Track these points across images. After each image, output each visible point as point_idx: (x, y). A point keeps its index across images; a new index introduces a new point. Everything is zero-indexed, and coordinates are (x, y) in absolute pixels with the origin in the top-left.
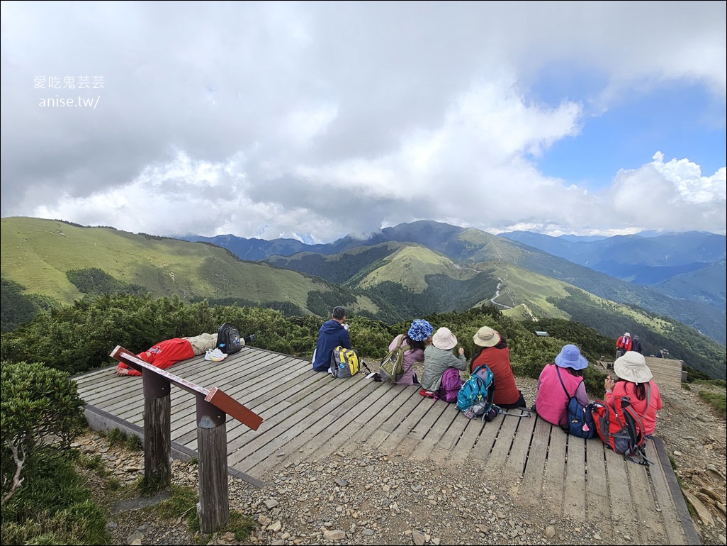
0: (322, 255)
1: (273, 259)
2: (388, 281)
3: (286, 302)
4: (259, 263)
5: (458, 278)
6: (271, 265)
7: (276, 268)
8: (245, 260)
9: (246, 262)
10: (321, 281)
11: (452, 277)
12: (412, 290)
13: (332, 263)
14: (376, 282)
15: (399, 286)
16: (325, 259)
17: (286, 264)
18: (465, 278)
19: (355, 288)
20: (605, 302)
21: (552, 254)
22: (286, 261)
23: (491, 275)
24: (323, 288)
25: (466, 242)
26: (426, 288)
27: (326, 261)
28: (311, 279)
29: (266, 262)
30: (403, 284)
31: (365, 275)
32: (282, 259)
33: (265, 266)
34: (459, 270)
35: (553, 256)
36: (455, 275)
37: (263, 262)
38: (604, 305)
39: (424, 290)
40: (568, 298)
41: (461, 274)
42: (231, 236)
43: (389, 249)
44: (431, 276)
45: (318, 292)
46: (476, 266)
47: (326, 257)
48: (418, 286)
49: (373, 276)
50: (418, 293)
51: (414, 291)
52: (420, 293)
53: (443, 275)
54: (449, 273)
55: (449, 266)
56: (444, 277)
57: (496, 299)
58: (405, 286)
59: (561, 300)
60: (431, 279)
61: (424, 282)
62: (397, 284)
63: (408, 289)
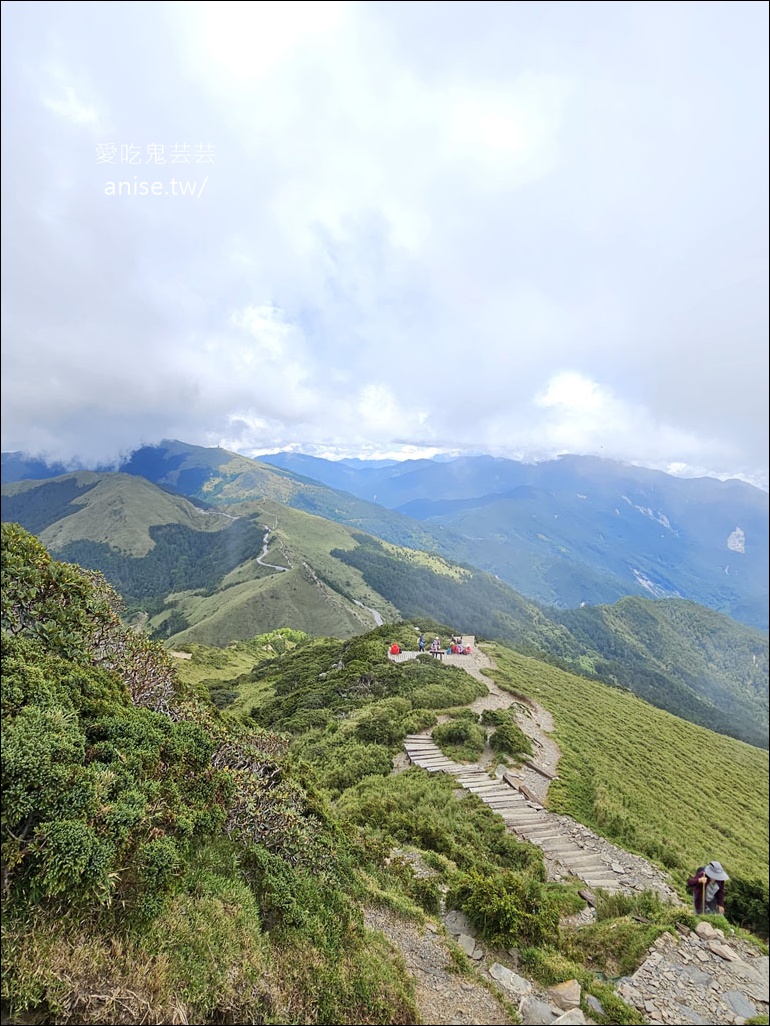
2: (82, 541)
5: (203, 528)
11: (193, 528)
12: (128, 553)
14: (60, 542)
15: (105, 548)
18: (214, 529)
20: (400, 550)
21: (333, 486)
23: (255, 522)
26: (152, 549)
30: (112, 544)
34: (204, 517)
35: (334, 490)
36: (199, 525)
38: (399, 554)
39: (150, 551)
40: (357, 549)
41: (207, 522)
43: (80, 484)
44: (159, 528)
46: (229, 510)
48: (138, 545)
49: (52, 533)
50: (139, 557)
51: (131, 555)
52: (143, 556)
53: (178, 526)
54: (188, 522)
55: (188, 510)
56: (180, 528)
57: (264, 558)
58: (114, 547)
59: (350, 552)
60: (160, 533)
61: (149, 539)
62: (101, 544)
63: (120, 551)
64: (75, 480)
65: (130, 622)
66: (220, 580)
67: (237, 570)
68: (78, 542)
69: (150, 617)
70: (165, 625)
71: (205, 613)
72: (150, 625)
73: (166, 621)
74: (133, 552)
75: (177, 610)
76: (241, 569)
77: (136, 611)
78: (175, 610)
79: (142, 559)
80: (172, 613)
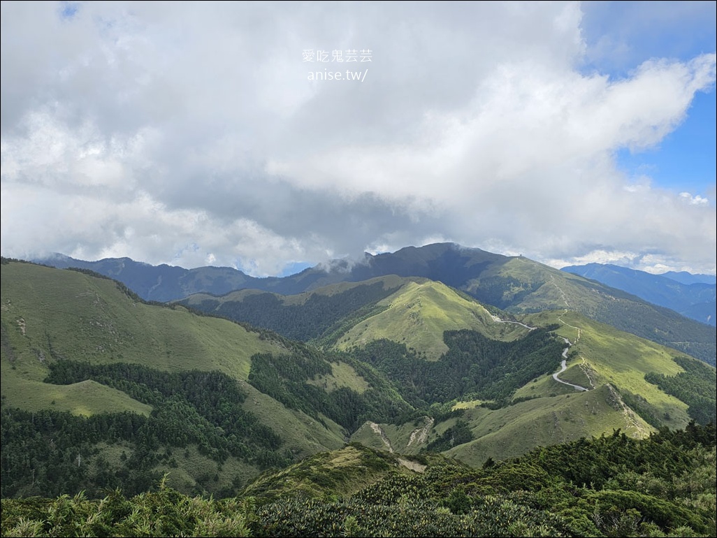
0: (276, 294)
1: (195, 298)
2: (383, 340)
3: (213, 373)
4: (172, 307)
5: (498, 337)
6: (193, 309)
7: (200, 314)
8: (147, 300)
9: (150, 303)
10: (273, 337)
11: (487, 336)
12: (422, 355)
13: (292, 308)
14: (364, 340)
15: (402, 348)
16: (282, 301)
17: (217, 309)
18: (509, 338)
19: (330, 350)
21: (652, 303)
22: (217, 303)
23: (553, 335)
24: (277, 349)
25: (510, 279)
26: (445, 354)
27: (284, 304)
28: (258, 334)
29: (184, 304)
30: (408, 346)
31: (347, 329)
32: (212, 300)
33: (181, 311)
34: (500, 325)
35: (653, 306)
36: (494, 333)
37: (178, 304)
39: (443, 356)
40: (681, 375)
41: (503, 331)
42: (127, 260)
43: (386, 288)
44: (453, 333)
45: (269, 356)
46: (527, 320)
47: (283, 298)
48: (432, 349)
49: (358, 331)
50: (432, 360)
51: (425, 357)
52: (436, 360)
53: (472, 333)
54: (482, 330)
55: (483, 318)
56: (475, 335)
57: (562, 374)
58: (410, 349)
59: (670, 379)
60: (454, 338)
61: (443, 342)
62: (398, 345)
63: (415, 354)
64: (382, 283)
65: (416, 425)
66: (510, 393)
67: (530, 384)
68: (380, 341)
69: (436, 423)
70: (449, 434)
71: (490, 427)
72: (434, 431)
73: (450, 429)
74: (427, 355)
75: (463, 419)
76: (535, 384)
77: (423, 415)
78: (460, 419)
79: (434, 362)
80: (458, 421)
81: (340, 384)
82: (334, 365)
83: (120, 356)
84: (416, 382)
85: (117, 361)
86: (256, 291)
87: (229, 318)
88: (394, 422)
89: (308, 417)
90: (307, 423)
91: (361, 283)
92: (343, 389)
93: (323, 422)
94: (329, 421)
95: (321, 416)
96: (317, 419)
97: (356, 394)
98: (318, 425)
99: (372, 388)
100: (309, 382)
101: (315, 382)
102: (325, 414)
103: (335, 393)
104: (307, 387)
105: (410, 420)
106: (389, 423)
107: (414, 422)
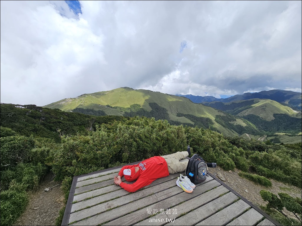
1: (204, 103)
3: (207, 118)
4: (199, 104)
6: (203, 105)
7: (205, 106)
9: (195, 103)
10: (221, 112)
11: (291, 116)
12: (265, 119)
14: (246, 114)
15: (258, 117)
19: (236, 116)
22: (209, 104)
24: (222, 114)
26: (273, 120)
27: (224, 105)
28: (218, 111)
29: (202, 104)
30: (260, 117)
31: (241, 111)
33: (201, 105)
37: (200, 103)
39: (272, 120)
42: (191, 95)
44: (277, 114)
45: (220, 116)
47: (224, 103)
48: (269, 118)
49: (245, 112)
51: (266, 120)
53: (284, 115)
54: (289, 114)
56: (286, 115)
58: (261, 117)
60: (277, 116)
61: (273, 117)
62: (257, 116)
63: (263, 119)
64: (253, 100)
65: (260, 136)
68: (251, 115)
69: (267, 137)
70: (272, 140)
71: (288, 141)
72: (267, 139)
73: (272, 139)
74: (267, 119)
75: (277, 137)
77: (263, 134)
78: (276, 137)
79: (269, 122)
80: (275, 137)
81: (238, 124)
82: (237, 119)
83: (189, 113)
84: (262, 126)
85: (188, 114)
86: (218, 101)
87: (211, 107)
88: (253, 135)
89: (229, 130)
90: (229, 131)
91: (247, 100)
92: (239, 125)
93: (233, 132)
94: (234, 131)
95: (232, 130)
96: (231, 131)
97: (242, 127)
98: (231, 132)
99: (247, 126)
100: (230, 122)
101: (232, 123)
102: (233, 130)
103: (236, 126)
104: (229, 123)
105: (258, 135)
106: (252, 134)
107: (260, 135)
